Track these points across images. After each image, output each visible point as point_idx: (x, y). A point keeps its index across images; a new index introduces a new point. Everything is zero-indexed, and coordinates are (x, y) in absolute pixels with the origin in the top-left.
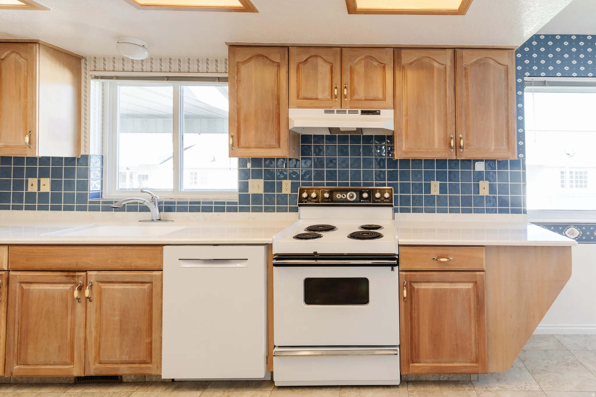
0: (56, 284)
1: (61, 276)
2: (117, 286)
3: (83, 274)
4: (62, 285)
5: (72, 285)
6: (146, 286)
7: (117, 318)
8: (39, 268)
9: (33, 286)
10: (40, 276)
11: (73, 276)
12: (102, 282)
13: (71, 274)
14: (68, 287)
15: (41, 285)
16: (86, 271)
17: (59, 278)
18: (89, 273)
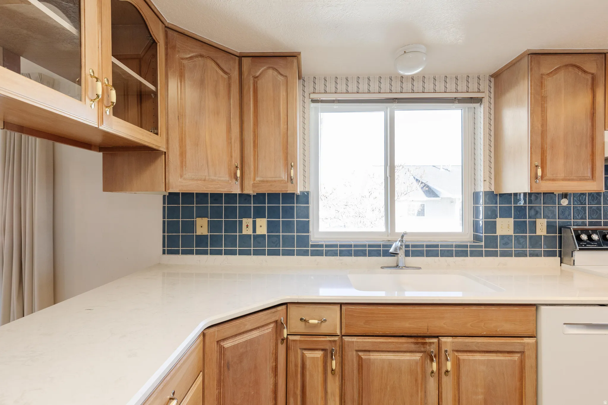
0: (400, 353)
1: (408, 343)
2: (478, 357)
3: (435, 340)
4: (408, 354)
5: (421, 355)
6: (516, 357)
7: (481, 397)
8: (381, 333)
9: (373, 355)
10: (383, 342)
11: (424, 344)
12: (457, 351)
13: (420, 340)
14: (417, 357)
15: (382, 354)
16: (437, 337)
17: (405, 345)
18: (443, 339)
